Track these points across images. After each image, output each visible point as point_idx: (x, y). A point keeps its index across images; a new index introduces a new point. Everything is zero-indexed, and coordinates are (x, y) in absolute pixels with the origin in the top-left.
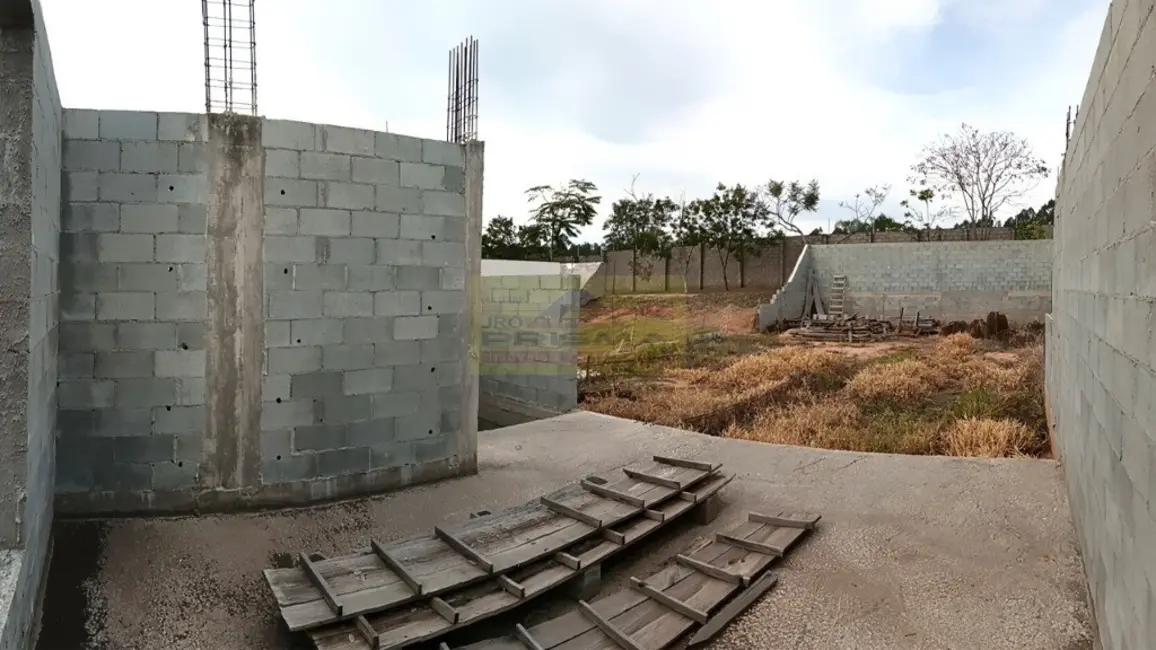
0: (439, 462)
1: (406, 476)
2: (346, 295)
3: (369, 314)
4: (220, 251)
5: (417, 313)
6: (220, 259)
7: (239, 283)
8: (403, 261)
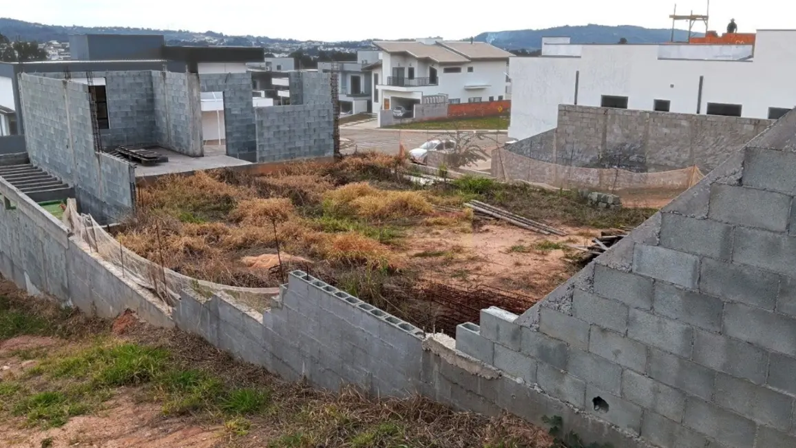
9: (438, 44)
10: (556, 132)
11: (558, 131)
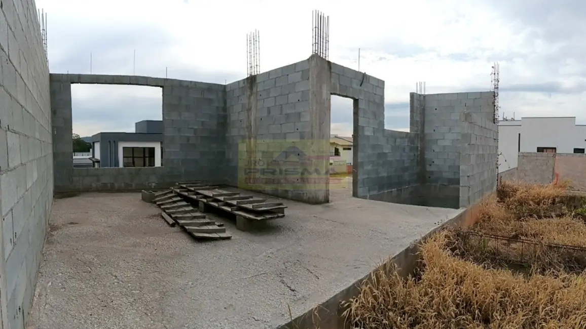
0: (300, 193)
1: (290, 195)
2: (274, 126)
3: (280, 132)
4: (248, 115)
5: (293, 131)
6: (248, 117)
7: (252, 124)
8: (289, 112)
9: (336, 137)
10: (517, 169)
11: (518, 169)
